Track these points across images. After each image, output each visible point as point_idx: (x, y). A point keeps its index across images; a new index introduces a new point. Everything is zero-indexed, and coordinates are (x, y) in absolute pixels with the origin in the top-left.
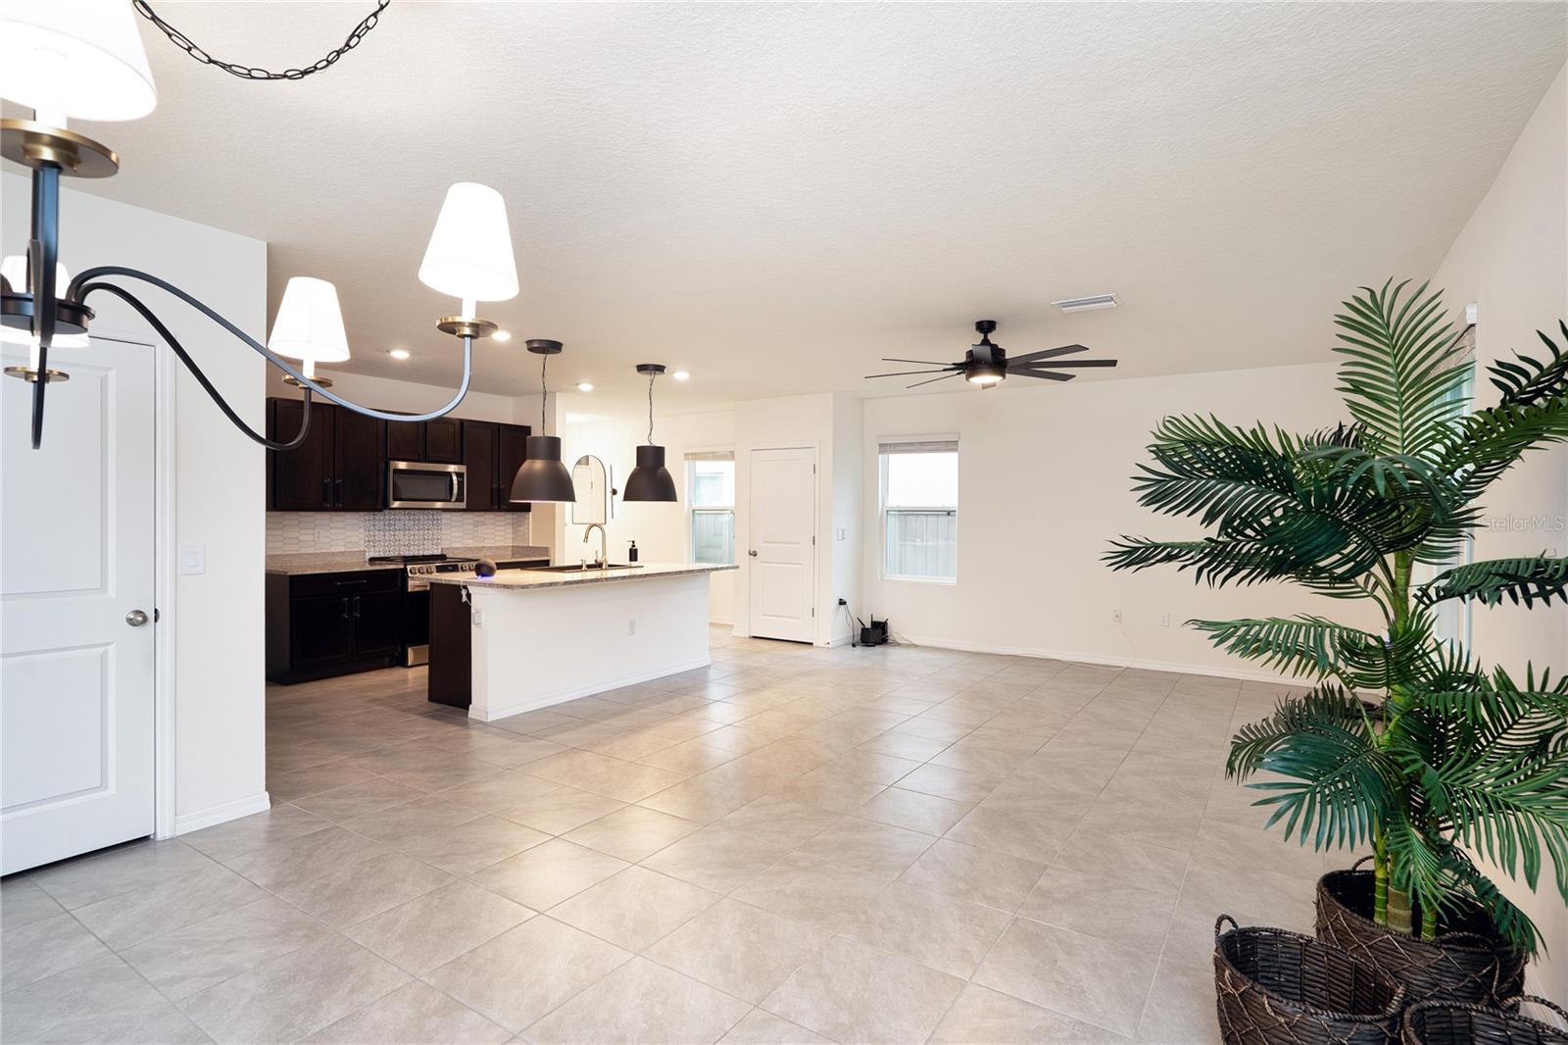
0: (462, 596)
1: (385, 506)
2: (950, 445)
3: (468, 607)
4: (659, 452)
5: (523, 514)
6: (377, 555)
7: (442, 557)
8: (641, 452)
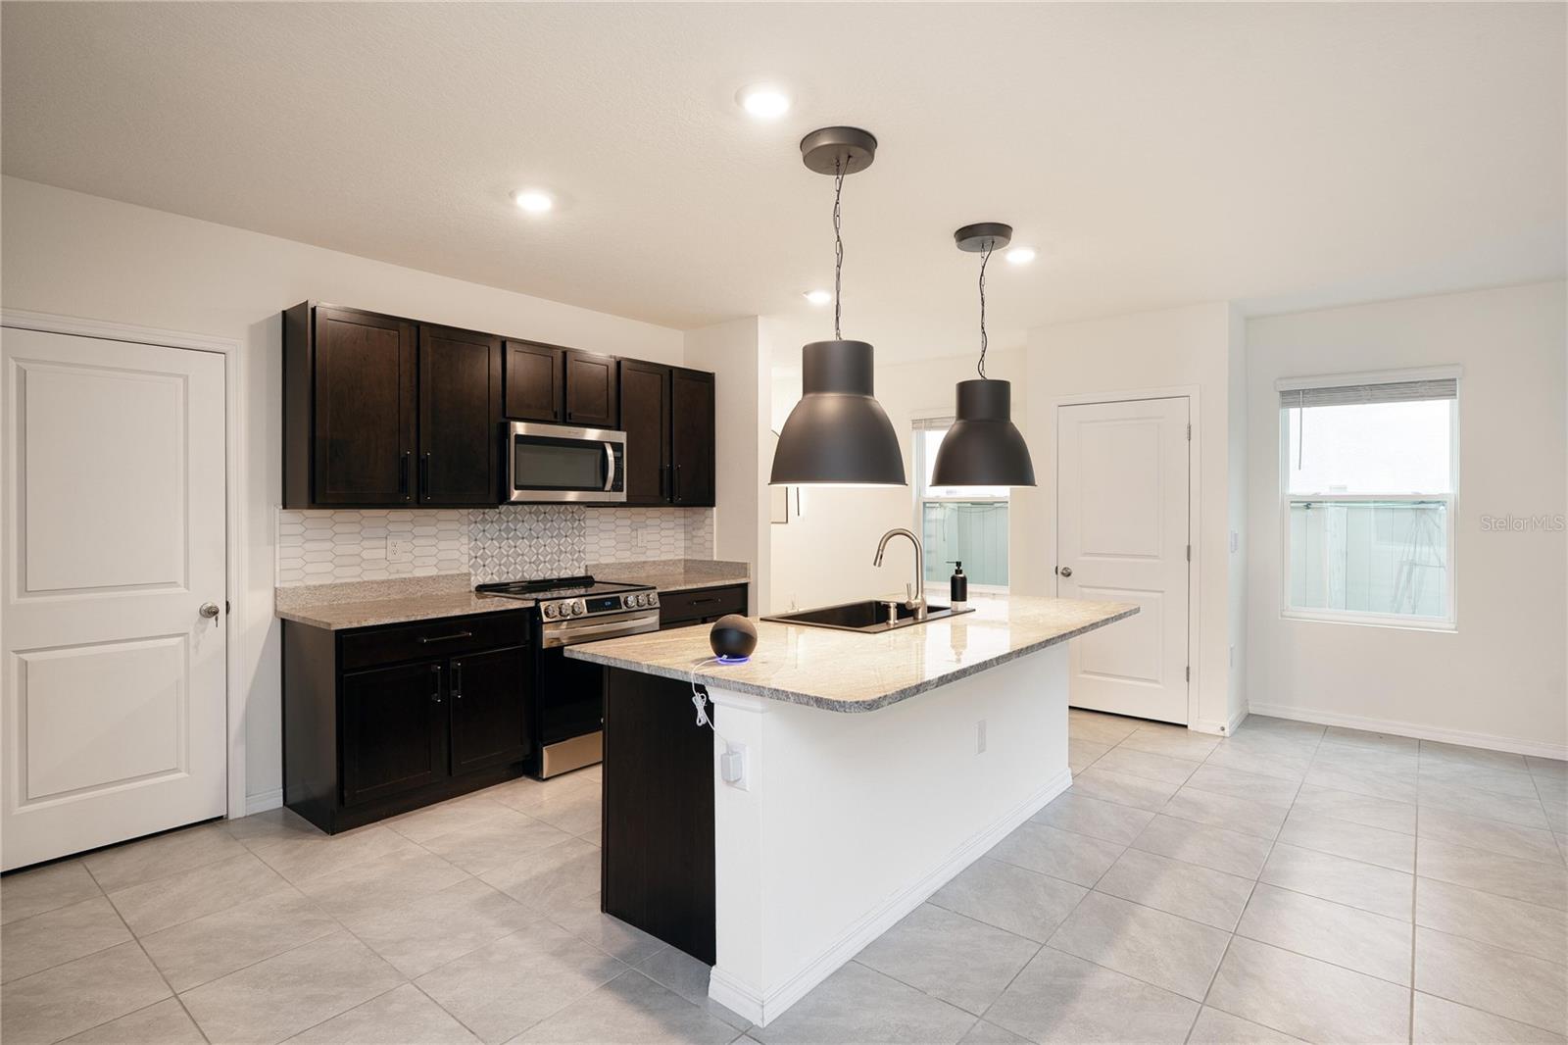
0: (695, 711)
1: (503, 498)
2: (1441, 388)
3: (707, 733)
4: (999, 391)
5: (702, 509)
6: (488, 580)
7: (586, 581)
8: (965, 390)
